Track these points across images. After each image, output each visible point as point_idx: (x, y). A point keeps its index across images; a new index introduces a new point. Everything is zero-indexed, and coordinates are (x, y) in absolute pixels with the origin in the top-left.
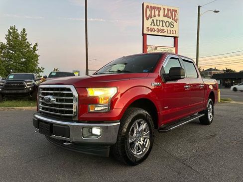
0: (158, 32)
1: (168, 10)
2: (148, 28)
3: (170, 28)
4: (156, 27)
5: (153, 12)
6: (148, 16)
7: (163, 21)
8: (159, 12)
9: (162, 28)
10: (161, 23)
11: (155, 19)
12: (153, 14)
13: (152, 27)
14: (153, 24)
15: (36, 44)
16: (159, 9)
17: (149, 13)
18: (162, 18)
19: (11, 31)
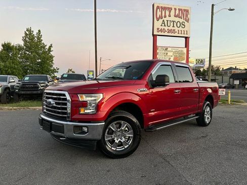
0: (168, 32)
1: (179, 10)
2: (158, 29)
3: (180, 29)
4: (166, 28)
5: (163, 12)
6: (158, 17)
7: (174, 21)
8: (170, 12)
9: (173, 28)
10: (172, 24)
11: (165, 19)
12: (163, 15)
13: (163, 27)
14: (163, 25)
15: (51, 45)
16: (170, 9)
17: (159, 13)
18: (173, 18)
19: (27, 32)
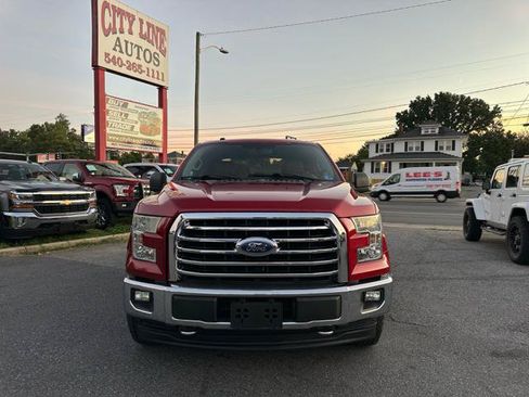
0: (128, 68)
1: (149, 25)
2: (107, 55)
3: (151, 66)
4: (124, 57)
5: (118, 20)
6: (107, 27)
7: (139, 47)
8: (131, 24)
9: (137, 62)
10: (135, 50)
11: (123, 37)
12: (118, 26)
13: (117, 55)
14: (118, 48)
16: (131, 18)
17: (108, 20)
18: (135, 39)
